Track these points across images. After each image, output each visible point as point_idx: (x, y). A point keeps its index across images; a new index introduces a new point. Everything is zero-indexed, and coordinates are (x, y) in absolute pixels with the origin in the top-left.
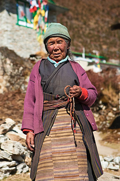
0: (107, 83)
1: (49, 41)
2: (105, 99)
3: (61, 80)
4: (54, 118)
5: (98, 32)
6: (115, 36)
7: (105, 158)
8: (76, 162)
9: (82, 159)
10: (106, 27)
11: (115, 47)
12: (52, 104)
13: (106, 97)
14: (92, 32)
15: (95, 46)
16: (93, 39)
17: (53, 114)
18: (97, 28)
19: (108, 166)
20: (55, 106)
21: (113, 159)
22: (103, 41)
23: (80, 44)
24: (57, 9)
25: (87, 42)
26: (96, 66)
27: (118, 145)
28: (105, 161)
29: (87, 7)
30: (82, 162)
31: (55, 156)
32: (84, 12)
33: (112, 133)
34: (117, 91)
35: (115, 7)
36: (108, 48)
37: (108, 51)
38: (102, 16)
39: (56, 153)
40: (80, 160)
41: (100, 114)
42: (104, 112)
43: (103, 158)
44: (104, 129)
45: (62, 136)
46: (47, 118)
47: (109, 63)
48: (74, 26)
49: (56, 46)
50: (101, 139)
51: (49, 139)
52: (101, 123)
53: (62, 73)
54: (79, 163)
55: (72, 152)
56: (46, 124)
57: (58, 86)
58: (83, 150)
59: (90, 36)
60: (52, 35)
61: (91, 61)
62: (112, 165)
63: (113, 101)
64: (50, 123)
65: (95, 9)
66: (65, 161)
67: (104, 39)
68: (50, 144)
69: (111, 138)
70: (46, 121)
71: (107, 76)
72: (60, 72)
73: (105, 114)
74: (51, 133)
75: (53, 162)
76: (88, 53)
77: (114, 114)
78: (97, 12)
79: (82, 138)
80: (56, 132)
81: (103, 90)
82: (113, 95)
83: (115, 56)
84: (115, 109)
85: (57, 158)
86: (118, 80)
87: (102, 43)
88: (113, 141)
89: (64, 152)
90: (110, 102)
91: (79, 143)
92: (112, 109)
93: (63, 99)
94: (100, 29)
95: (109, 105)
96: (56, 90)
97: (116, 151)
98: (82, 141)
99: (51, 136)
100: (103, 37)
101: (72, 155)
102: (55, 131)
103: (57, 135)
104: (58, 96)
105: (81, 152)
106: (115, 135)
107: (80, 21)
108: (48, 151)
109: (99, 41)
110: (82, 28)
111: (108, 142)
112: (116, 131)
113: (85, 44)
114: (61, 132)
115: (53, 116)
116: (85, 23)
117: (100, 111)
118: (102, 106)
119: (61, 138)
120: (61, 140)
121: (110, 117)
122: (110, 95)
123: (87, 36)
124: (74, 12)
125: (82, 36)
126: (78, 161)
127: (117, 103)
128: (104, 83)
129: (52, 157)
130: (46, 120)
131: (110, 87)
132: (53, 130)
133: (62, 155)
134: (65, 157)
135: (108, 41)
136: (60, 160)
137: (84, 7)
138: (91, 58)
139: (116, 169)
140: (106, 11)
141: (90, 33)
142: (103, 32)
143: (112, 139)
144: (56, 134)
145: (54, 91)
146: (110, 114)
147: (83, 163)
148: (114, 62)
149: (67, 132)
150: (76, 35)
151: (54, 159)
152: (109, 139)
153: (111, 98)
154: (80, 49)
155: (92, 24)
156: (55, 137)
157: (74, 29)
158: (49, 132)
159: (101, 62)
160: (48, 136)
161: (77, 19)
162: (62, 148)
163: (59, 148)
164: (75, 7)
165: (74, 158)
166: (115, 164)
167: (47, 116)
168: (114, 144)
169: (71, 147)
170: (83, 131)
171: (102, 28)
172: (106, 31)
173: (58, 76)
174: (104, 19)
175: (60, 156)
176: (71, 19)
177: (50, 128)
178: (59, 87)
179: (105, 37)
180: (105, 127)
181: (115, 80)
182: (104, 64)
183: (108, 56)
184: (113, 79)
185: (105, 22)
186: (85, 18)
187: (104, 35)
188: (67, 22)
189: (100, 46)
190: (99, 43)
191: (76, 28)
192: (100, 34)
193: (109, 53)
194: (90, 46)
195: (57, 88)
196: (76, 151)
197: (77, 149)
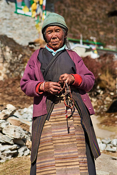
0: (104, 69)
1: (47, 29)
3: (59, 68)
5: (96, 19)
6: (112, 22)
7: (103, 141)
10: (103, 14)
11: (112, 33)
13: (103, 82)
14: (89, 19)
16: (90, 26)
18: (94, 15)
19: (106, 148)
21: (110, 141)
22: (100, 28)
23: (78, 31)
25: (84, 28)
26: (93, 51)
27: (115, 128)
28: (103, 143)
31: (55, 139)
33: (110, 116)
34: (114, 76)
36: (105, 34)
37: (105, 37)
38: (99, 3)
39: (57, 136)
40: (79, 142)
41: (98, 99)
42: (102, 97)
43: (101, 140)
44: (102, 113)
45: (61, 121)
47: (107, 49)
48: (72, 13)
49: (54, 34)
50: (99, 122)
51: (49, 123)
52: (99, 107)
54: (78, 145)
55: (71, 135)
58: (81, 133)
59: (87, 22)
60: (50, 24)
61: (88, 47)
62: (110, 147)
63: (110, 86)
64: (50, 108)
66: (65, 144)
67: (102, 26)
68: (50, 128)
69: (109, 121)
71: (104, 62)
72: (58, 60)
73: (103, 99)
74: (51, 118)
75: (54, 145)
76: (86, 39)
77: (111, 98)
79: (80, 122)
80: (56, 117)
81: (101, 75)
82: (110, 80)
83: (113, 42)
84: (112, 94)
85: (57, 141)
86: (115, 65)
87: (99, 30)
88: (110, 124)
89: (63, 136)
90: (107, 86)
91: (77, 127)
92: (109, 94)
94: (97, 15)
95: (106, 90)
98: (80, 125)
99: (51, 120)
100: (100, 24)
101: (71, 138)
102: (55, 116)
103: (57, 120)
105: (80, 135)
106: (112, 118)
107: (78, 8)
108: (48, 135)
109: (96, 28)
110: (79, 15)
111: (106, 125)
112: (113, 115)
113: (82, 31)
114: (60, 117)
116: (82, 11)
117: (98, 96)
118: (99, 91)
119: (61, 122)
120: (60, 124)
121: (107, 101)
122: (108, 80)
123: (85, 23)
126: (77, 143)
127: (114, 88)
128: (102, 69)
129: (52, 140)
131: (107, 72)
132: (52, 115)
133: (62, 138)
134: (64, 140)
135: (105, 27)
136: (60, 143)
138: (88, 44)
139: (114, 150)
141: (87, 20)
142: (100, 19)
143: (110, 123)
144: (56, 118)
145: (52, 78)
146: (108, 98)
147: (82, 145)
148: (111, 48)
150: (74, 22)
151: (54, 142)
152: (107, 122)
153: (109, 83)
154: (78, 36)
155: (89, 11)
156: (55, 121)
157: (71, 16)
158: (49, 117)
159: (99, 48)
161: (74, 6)
162: (61, 131)
163: (59, 132)
165: (73, 140)
166: (112, 146)
168: (112, 127)
169: (70, 130)
170: (81, 115)
171: (99, 15)
172: (103, 18)
174: (101, 5)
175: (60, 140)
176: (69, 7)
177: (50, 113)
179: (102, 24)
180: (103, 111)
181: (113, 65)
182: (101, 50)
183: (105, 43)
184: (110, 65)
185: (102, 8)
186: (82, 5)
187: (101, 21)
188: (64, 10)
189: (98, 32)
190: (96, 30)
191: (74, 15)
192: (97, 21)
193: (106, 39)
194: (87, 33)
195: (56, 76)
196: (75, 134)
197: (76, 132)
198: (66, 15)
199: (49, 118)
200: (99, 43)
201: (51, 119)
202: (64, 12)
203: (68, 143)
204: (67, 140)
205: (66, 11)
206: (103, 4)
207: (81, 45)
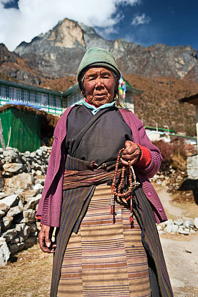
0: (176, 151)
2: (174, 164)
3: (101, 135)
4: (87, 202)
5: (168, 111)
6: (181, 114)
7: (175, 222)
8: (126, 287)
9: (138, 281)
10: (174, 107)
11: (182, 122)
12: (85, 177)
13: (175, 163)
14: (163, 111)
15: (166, 122)
16: (164, 117)
17: (87, 194)
18: (166, 108)
19: (178, 229)
20: (90, 180)
21: (182, 222)
22: (172, 118)
23: (154, 121)
24: (134, 91)
25: (159, 119)
26: (167, 137)
27: (186, 205)
28: (175, 224)
29: (158, 92)
30: (137, 287)
31: (87, 272)
32: (156, 97)
33: (181, 194)
34: (185, 157)
35: (181, 92)
36: (176, 123)
37: (176, 126)
38: (171, 99)
39: (90, 267)
40: (134, 281)
41: (171, 177)
42: (174, 175)
43: (173, 221)
44: (174, 191)
45: (101, 236)
46: (76, 200)
47: (176, 135)
48: (149, 107)
50: (172, 200)
51: (77, 239)
52: (171, 184)
53: (104, 124)
54: (131, 288)
55: (118, 265)
56: (74, 211)
57: (96, 145)
59: (161, 114)
61: (162, 133)
62: (182, 229)
63: (181, 166)
64: (80, 210)
65: (165, 94)
66: (106, 284)
67: (173, 117)
68: (78, 249)
69: (180, 198)
70: (74, 206)
71: (175, 144)
72: (101, 122)
73: (175, 177)
74: (82, 228)
75: (84, 284)
76: (160, 127)
77: (182, 177)
78: (166, 96)
80: (91, 228)
81: (173, 156)
82: (181, 161)
83: (182, 130)
84: (183, 173)
85: (90, 278)
86: (185, 148)
87: (171, 120)
88: (182, 201)
89: (103, 266)
90: (179, 166)
91: (132, 249)
92: (180, 173)
93: (105, 168)
94: (169, 108)
95: (178, 169)
96: (92, 153)
97: (185, 211)
99: (82, 234)
100: (172, 115)
101: (118, 273)
102: (89, 224)
103: (93, 233)
104: (94, 163)
105: (136, 265)
106: (183, 196)
107: (153, 103)
108: (74, 262)
109: (169, 118)
110: (155, 108)
111: (178, 202)
112: (184, 193)
113: (157, 120)
114: (98, 228)
115: (86, 197)
116: (157, 105)
117: (170, 175)
118: (172, 170)
119: (100, 239)
120: (98, 242)
121: (179, 179)
122: (179, 161)
123: (159, 115)
124: (148, 96)
125: (155, 114)
126: (130, 284)
127: (185, 168)
128: (174, 151)
129: (81, 274)
130: (74, 204)
131: (179, 154)
132: (84, 224)
133: (100, 271)
134: (105, 276)
135: (176, 118)
136: (96, 281)
137: (156, 92)
138: (162, 131)
139: (186, 233)
140: (174, 95)
141: (161, 112)
142: (172, 111)
143: (181, 200)
144: (90, 230)
145: (88, 154)
146: (179, 177)
147: (140, 287)
148: (181, 134)
149: (110, 229)
150: (150, 114)
151: (84, 278)
152: (178, 199)
153: (180, 163)
154: (154, 125)
155: (163, 105)
156: (89, 236)
157: (148, 109)
158: (77, 226)
159: (171, 134)
160: (77, 233)
161: (151, 102)
162: (100, 257)
163: (96, 257)
164: (150, 93)
165: (122, 277)
166: (184, 227)
167: (76, 197)
168: (183, 204)
169: (117, 256)
171: (171, 108)
172: (175, 110)
173: (96, 129)
174: (172, 101)
175: (96, 274)
176: (147, 102)
177: (80, 220)
178: (98, 147)
179: (174, 115)
180: (175, 189)
181: (183, 148)
182: (173, 136)
183: (176, 130)
184: (181, 148)
185: (173, 103)
186: (157, 101)
187: (173, 113)
188: (143, 104)
189: (170, 121)
190: (169, 120)
191: (150, 108)
192: (170, 113)
193: (177, 128)
194: (161, 122)
195: (94, 149)
196: (125, 264)
197: (129, 260)
198: (144, 108)
199: (79, 229)
200: (171, 130)
201: (82, 231)
202: (143, 106)
203: (112, 282)
204: (111, 275)
205: (144, 105)
206: (174, 100)
207: (157, 132)
